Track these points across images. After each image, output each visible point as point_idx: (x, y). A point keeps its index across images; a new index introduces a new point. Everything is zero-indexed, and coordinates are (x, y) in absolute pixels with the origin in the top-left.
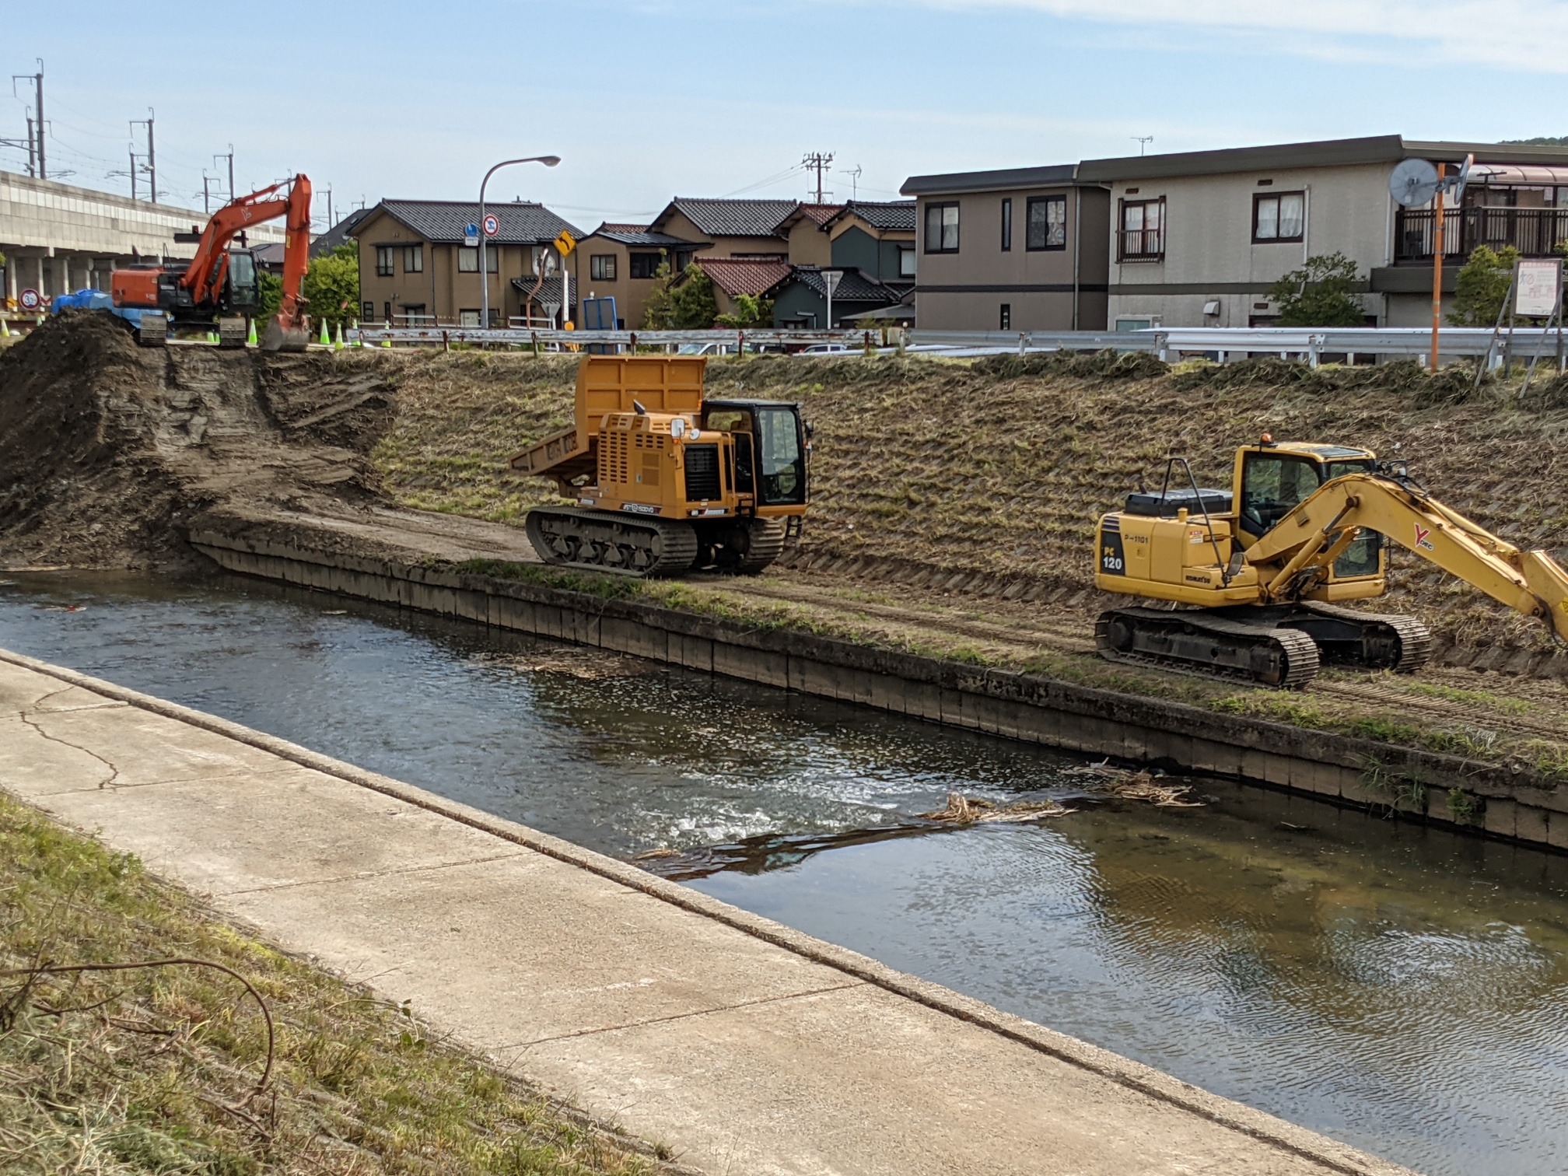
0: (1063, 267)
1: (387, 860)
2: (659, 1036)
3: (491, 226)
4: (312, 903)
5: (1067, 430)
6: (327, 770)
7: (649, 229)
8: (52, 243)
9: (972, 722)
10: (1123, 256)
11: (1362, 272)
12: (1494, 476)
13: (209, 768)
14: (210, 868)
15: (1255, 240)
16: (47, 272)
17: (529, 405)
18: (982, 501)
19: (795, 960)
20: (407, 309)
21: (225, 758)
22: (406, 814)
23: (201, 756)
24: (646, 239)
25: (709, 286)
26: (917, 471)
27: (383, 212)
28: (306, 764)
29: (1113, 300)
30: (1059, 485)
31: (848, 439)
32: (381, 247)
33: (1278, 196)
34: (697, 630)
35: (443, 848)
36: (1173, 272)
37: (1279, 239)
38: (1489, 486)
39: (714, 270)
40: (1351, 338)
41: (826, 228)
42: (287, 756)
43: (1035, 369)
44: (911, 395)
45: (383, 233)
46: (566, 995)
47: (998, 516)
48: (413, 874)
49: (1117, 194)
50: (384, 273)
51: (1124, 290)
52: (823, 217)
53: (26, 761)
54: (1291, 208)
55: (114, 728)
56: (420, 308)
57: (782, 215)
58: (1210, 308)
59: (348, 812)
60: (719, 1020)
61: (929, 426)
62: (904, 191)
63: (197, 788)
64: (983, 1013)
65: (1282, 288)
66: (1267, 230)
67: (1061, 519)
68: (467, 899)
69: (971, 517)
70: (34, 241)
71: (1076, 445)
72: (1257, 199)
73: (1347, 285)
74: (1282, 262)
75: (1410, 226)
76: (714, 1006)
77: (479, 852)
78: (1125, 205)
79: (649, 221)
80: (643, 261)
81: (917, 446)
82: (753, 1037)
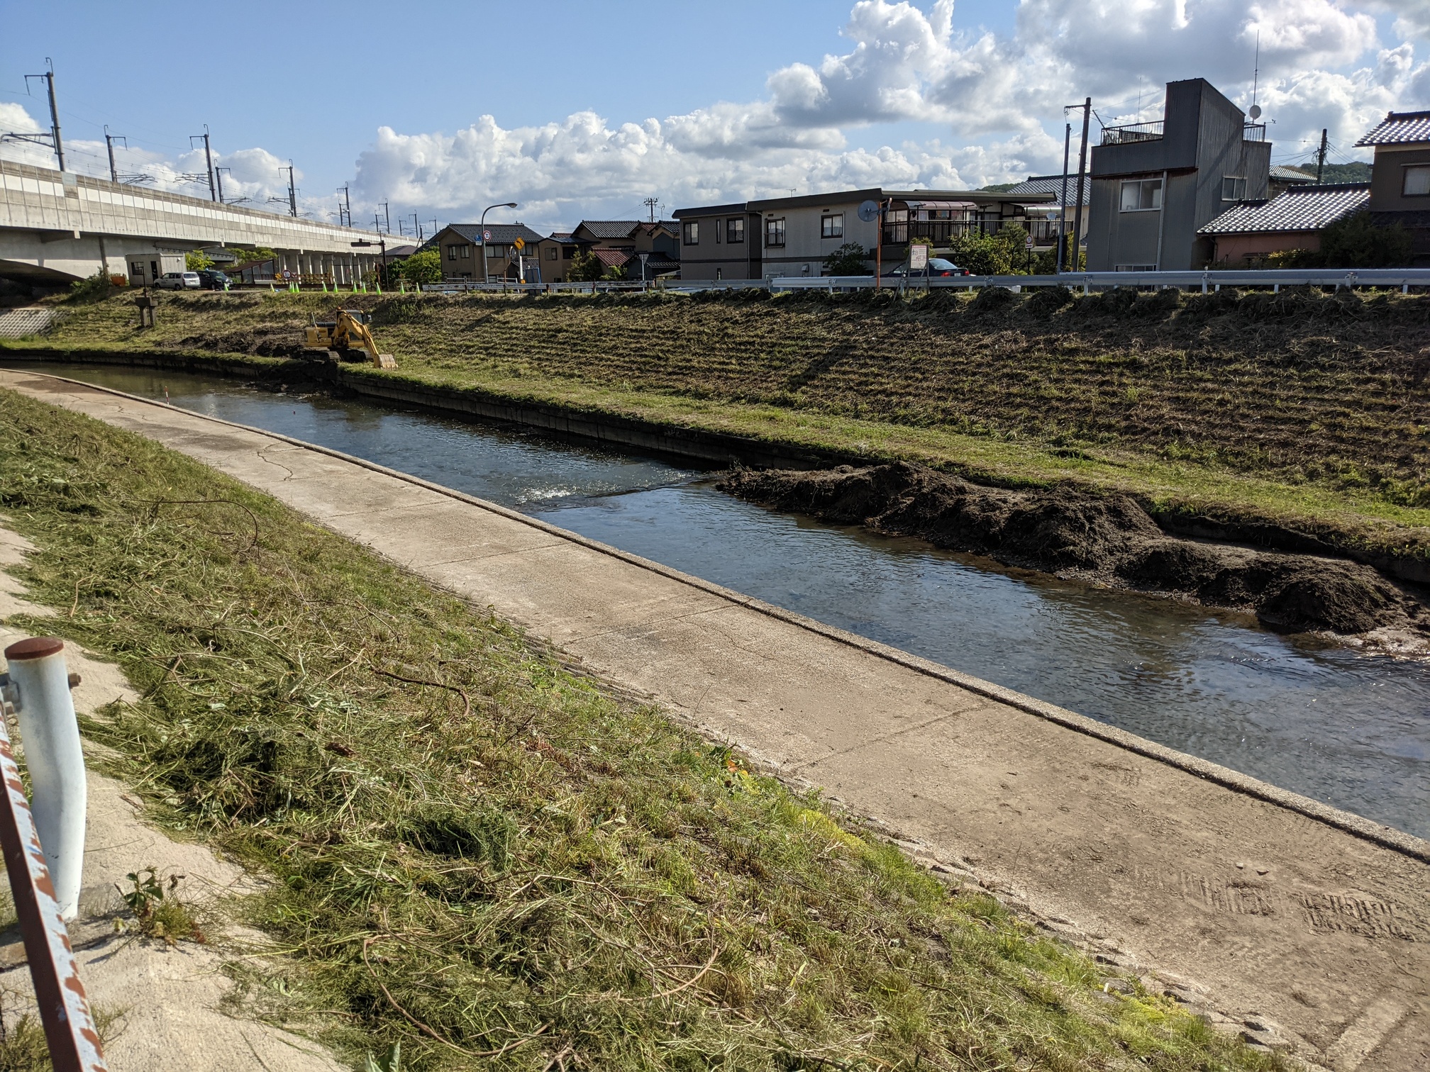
0: (742, 251)
1: (396, 504)
2: (484, 562)
3: (487, 236)
4: (360, 520)
5: (727, 324)
6: (380, 471)
7: (572, 236)
8: (302, 248)
9: (670, 449)
10: (767, 245)
11: (866, 251)
12: (895, 340)
13: (332, 472)
14: (322, 508)
15: (823, 237)
16: (301, 262)
17: (501, 318)
18: (687, 356)
19: (548, 535)
20: (463, 275)
21: (340, 468)
22: (409, 486)
23: (330, 467)
24: (571, 241)
25: (598, 261)
26: (663, 344)
27: (449, 230)
28: (373, 469)
29: (764, 265)
30: (720, 349)
31: (636, 330)
32: (450, 246)
33: (831, 217)
34: (561, 414)
35: (420, 499)
36: (788, 252)
37: (832, 236)
38: (892, 344)
39: (600, 254)
40: (859, 282)
41: (650, 234)
42: (365, 466)
43: (715, 298)
44: (664, 310)
45: (450, 239)
46: (452, 549)
47: (695, 363)
48: (404, 509)
49: (764, 216)
50: (452, 259)
51: (769, 260)
52: (650, 228)
53: (256, 471)
54: (838, 222)
55: (296, 457)
56: (469, 274)
57: (632, 227)
58: (804, 268)
59: (385, 487)
60: (508, 556)
61: (670, 323)
62: (674, 216)
63: (325, 479)
64: (612, 551)
65: (831, 259)
66: (828, 233)
67: (720, 363)
68: (423, 517)
69: (683, 364)
70: (293, 247)
71: (730, 331)
72: (823, 218)
73: (860, 257)
74: (832, 247)
75: (887, 229)
76: (507, 550)
77: (434, 500)
78: (768, 222)
79: (572, 232)
80: (568, 251)
81: (664, 333)
82: (520, 561)
